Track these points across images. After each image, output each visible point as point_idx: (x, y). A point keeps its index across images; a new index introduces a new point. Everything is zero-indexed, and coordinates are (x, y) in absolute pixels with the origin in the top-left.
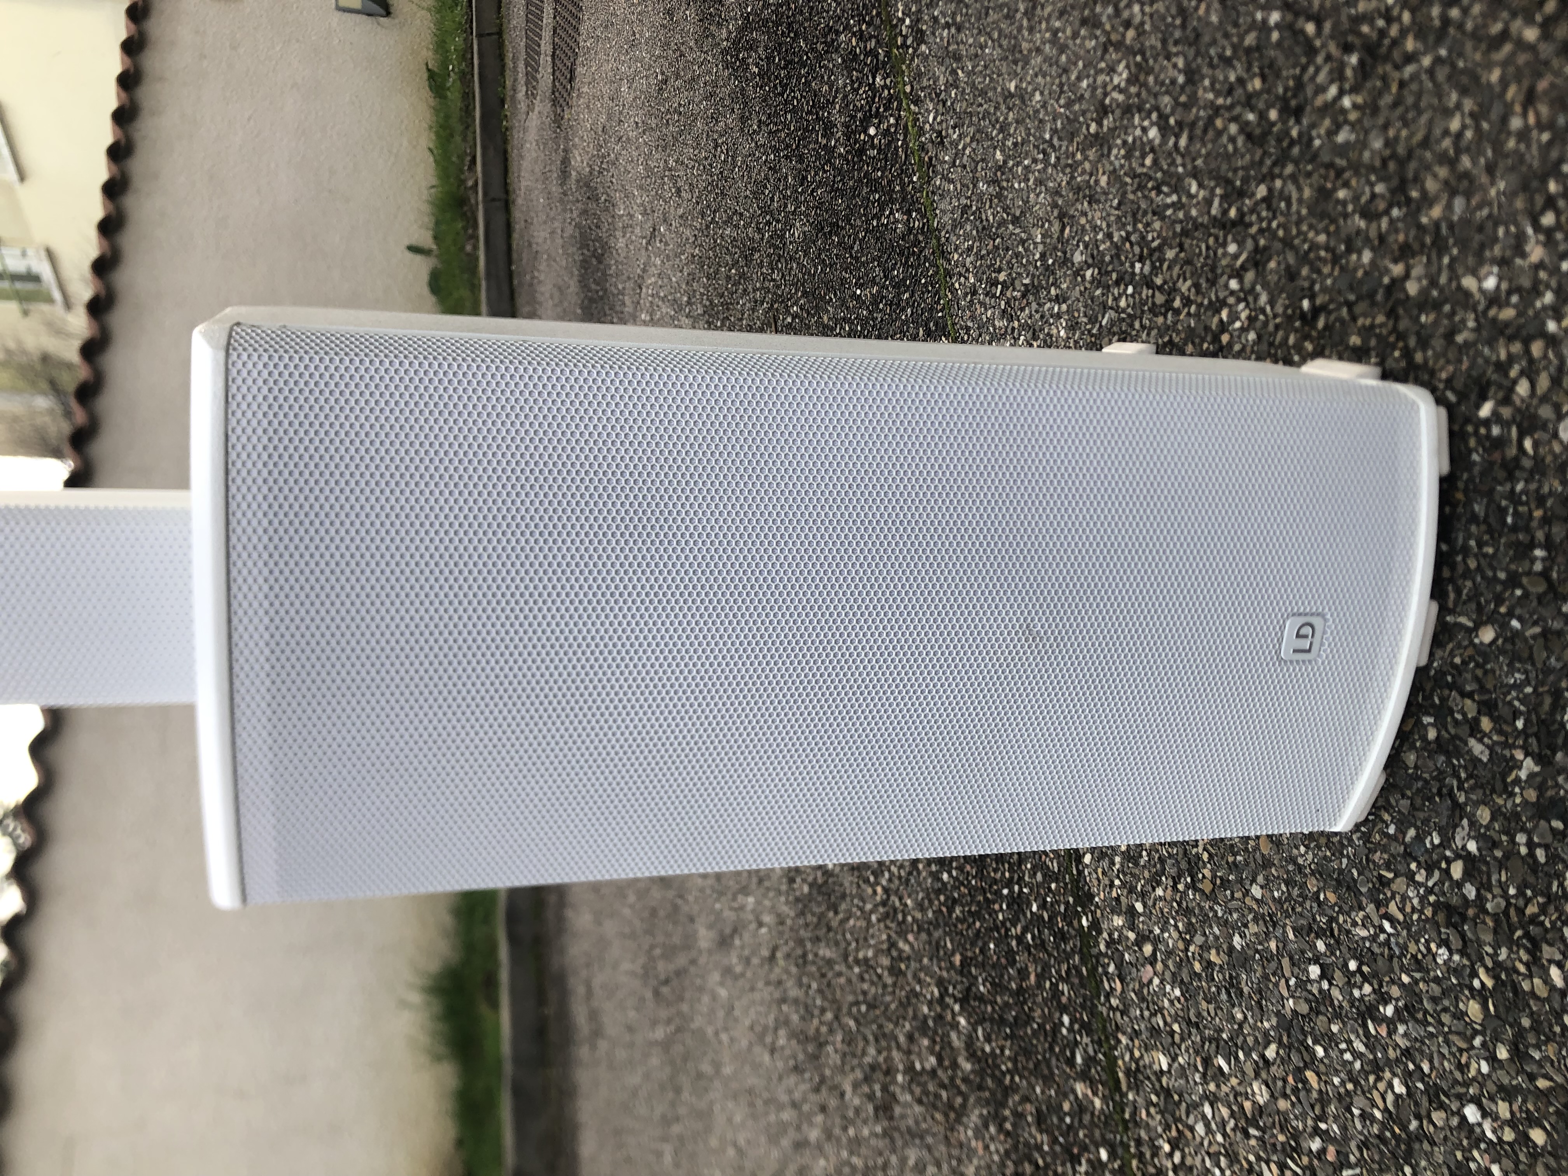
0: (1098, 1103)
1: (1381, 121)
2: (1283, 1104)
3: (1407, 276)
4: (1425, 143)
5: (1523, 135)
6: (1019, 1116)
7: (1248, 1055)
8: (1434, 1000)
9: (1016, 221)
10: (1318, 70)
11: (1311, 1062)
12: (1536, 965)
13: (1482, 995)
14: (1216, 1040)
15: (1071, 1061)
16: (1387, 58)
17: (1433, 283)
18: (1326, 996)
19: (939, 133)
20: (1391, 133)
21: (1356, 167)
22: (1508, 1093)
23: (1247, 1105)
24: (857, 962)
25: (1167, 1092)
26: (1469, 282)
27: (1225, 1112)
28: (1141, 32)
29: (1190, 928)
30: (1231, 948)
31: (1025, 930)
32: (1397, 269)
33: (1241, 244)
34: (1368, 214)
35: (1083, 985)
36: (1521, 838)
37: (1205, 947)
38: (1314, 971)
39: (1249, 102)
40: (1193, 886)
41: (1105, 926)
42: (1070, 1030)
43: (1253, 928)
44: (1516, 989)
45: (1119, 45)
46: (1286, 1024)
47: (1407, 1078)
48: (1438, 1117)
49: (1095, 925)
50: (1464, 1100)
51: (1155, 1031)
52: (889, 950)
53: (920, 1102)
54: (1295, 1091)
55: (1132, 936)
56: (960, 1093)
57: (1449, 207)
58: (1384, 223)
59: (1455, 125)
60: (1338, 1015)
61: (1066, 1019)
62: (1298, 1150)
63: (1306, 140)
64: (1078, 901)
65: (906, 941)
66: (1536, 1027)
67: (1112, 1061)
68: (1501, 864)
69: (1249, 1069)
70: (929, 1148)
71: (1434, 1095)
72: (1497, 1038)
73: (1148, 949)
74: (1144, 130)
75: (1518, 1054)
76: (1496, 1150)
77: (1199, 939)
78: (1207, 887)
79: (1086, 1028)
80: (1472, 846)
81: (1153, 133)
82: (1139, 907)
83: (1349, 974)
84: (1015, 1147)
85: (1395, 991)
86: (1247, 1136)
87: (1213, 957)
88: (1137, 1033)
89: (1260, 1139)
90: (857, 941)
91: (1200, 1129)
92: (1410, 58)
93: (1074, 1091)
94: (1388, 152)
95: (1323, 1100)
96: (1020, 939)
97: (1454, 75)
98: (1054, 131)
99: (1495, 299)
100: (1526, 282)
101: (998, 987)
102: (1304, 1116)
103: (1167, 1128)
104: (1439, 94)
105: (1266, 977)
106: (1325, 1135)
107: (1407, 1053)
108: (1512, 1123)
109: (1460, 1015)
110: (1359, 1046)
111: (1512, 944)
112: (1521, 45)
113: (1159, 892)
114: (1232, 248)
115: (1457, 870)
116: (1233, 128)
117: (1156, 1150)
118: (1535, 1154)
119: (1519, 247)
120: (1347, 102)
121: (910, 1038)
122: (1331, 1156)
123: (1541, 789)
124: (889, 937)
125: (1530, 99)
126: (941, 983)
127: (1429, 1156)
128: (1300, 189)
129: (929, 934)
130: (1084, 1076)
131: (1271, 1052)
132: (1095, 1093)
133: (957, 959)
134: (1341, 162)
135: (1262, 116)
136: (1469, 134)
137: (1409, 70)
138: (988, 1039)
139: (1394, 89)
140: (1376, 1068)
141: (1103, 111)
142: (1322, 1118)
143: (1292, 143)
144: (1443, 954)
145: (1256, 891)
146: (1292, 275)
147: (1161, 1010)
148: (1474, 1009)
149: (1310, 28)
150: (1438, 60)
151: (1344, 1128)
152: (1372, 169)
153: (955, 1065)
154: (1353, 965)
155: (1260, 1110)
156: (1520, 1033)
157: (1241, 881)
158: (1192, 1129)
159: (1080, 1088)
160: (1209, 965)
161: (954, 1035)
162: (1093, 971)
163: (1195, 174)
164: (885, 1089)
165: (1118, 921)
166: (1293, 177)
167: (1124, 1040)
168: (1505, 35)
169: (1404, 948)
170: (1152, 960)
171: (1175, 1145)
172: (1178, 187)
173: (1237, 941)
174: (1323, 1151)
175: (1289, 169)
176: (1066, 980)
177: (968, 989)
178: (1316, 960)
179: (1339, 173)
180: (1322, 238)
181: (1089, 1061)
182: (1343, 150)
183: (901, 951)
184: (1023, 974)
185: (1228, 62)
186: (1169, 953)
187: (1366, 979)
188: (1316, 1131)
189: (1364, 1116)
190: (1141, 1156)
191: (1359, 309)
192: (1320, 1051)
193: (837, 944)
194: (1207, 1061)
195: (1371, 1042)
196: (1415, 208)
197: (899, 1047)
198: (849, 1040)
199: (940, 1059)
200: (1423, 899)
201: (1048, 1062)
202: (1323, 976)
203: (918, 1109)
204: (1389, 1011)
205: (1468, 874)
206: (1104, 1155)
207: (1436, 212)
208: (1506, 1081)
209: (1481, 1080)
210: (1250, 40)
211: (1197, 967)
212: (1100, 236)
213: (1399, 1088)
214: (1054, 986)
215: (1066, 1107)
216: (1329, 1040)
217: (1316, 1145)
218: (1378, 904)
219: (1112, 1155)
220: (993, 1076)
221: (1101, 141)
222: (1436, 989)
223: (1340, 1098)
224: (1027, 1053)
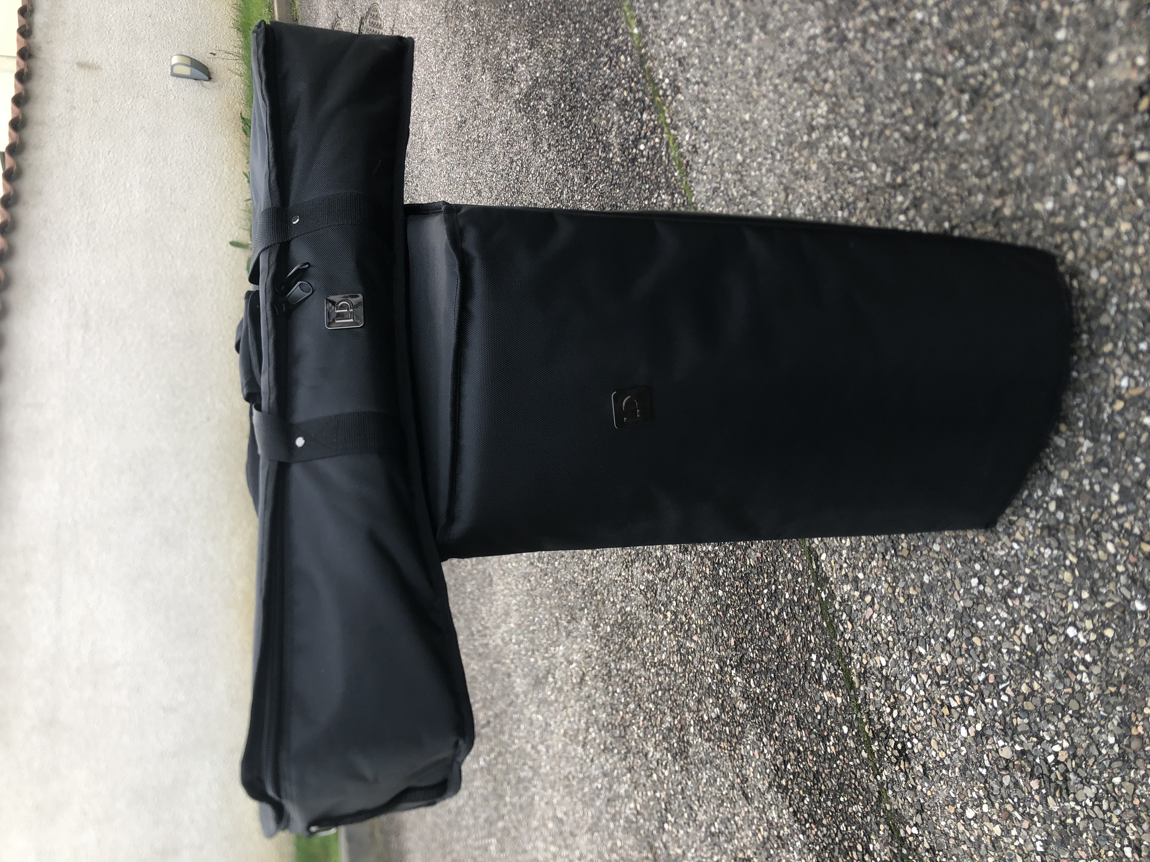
0: (839, 700)
1: (984, 127)
2: (960, 661)
3: (1003, 205)
4: (1010, 137)
5: (1063, 132)
6: (783, 725)
7: (936, 640)
8: (1045, 577)
9: (753, 194)
10: (945, 103)
11: (975, 631)
12: (1099, 544)
13: (1071, 568)
14: (916, 639)
15: (819, 681)
16: (985, 95)
17: (1018, 207)
18: (983, 594)
19: (694, 146)
20: (990, 133)
21: (971, 153)
22: (1090, 615)
23: (938, 669)
24: (654, 665)
25: (887, 678)
26: (1038, 206)
27: (924, 677)
28: (834, 85)
29: (896, 579)
30: (923, 584)
31: (781, 611)
32: (998, 203)
33: (905, 196)
34: (980, 175)
35: (823, 633)
36: (1086, 482)
37: (906, 588)
38: (974, 582)
39: (905, 120)
40: (896, 555)
41: (837, 593)
42: (818, 661)
43: (936, 568)
44: (1089, 559)
45: (820, 93)
46: (959, 616)
47: (1033, 623)
48: (1052, 639)
49: (832, 595)
50: (1065, 625)
51: (876, 645)
52: (679, 650)
53: (709, 740)
54: (967, 651)
55: (857, 594)
56: (739, 724)
57: (1024, 169)
58: (989, 180)
59: (1025, 127)
60: (990, 602)
61: (814, 657)
62: (971, 683)
63: (940, 139)
64: (817, 584)
65: (692, 640)
66: (1102, 576)
67: (848, 673)
68: (1077, 497)
69: (938, 648)
70: (717, 768)
71: (1049, 628)
72: (1081, 588)
73: (868, 599)
74: (840, 138)
75: (1094, 593)
76: (1086, 648)
77: (901, 584)
78: (905, 553)
79: (828, 658)
80: (1060, 492)
81: (846, 140)
82: (861, 576)
83: (995, 578)
84: (783, 746)
85: (1022, 579)
86: (938, 685)
87: (912, 591)
88: (864, 650)
89: (948, 685)
90: (653, 652)
91: (909, 692)
92: (998, 95)
93: (822, 698)
94: (988, 144)
95: (984, 651)
96: (777, 618)
97: (1023, 102)
98: (778, 141)
99: (1052, 213)
100: (1068, 203)
101: (762, 651)
102: (974, 663)
103: (888, 698)
104: (1015, 111)
105: (945, 594)
106: (987, 670)
107: (1032, 610)
108: (1094, 630)
109: (1060, 582)
110: (1004, 615)
111: (1085, 537)
112: (1059, 87)
113: (874, 563)
114: (900, 199)
115: (1052, 507)
116: (897, 135)
117: (880, 715)
118: (1108, 643)
119: (1063, 186)
120: (963, 119)
121: (699, 701)
122: (991, 680)
123: (1095, 454)
124: (678, 641)
125: (1065, 113)
126: (720, 660)
127: (1049, 662)
128: (939, 165)
129: (710, 631)
130: (829, 686)
131: (951, 635)
132: (837, 695)
133: (732, 641)
134: (962, 150)
135: (914, 128)
136: (1033, 132)
137: (998, 102)
138: (758, 685)
139: (990, 111)
140: (1014, 624)
141: (812, 128)
142: (985, 660)
143: (933, 141)
144: (1047, 552)
145: (936, 547)
146: (937, 210)
147: (879, 632)
148: (1067, 576)
149: (940, 82)
150: (1014, 96)
151: (998, 662)
152: (980, 152)
153: (734, 708)
154: (997, 572)
155: (946, 669)
156: (1094, 582)
157: (927, 545)
158: (904, 694)
159: (826, 695)
160: (910, 596)
161: (732, 690)
162: (830, 623)
163: (874, 160)
164: (680, 740)
165: (847, 588)
166: (935, 160)
167: (855, 656)
168: (1050, 83)
169: (1025, 555)
170: (872, 604)
171: (892, 707)
172: (863, 167)
173: (926, 579)
174: (987, 679)
175: (932, 155)
176: (813, 633)
177: (741, 658)
178: (975, 575)
179: (961, 155)
180: (954, 190)
181: (832, 676)
182: (963, 144)
183: (688, 649)
184: (781, 637)
185: (890, 100)
186: (882, 597)
187: (1004, 577)
188: (981, 669)
189: (1009, 652)
190: (870, 721)
191: (978, 224)
192: (980, 624)
193: (636, 658)
194: (911, 652)
195: (1010, 611)
196: (1005, 172)
197: (690, 710)
198: (649, 717)
199: (723, 708)
200: (1035, 527)
201: (803, 687)
202: (980, 583)
203: (707, 745)
204: (1019, 591)
205: (1059, 507)
206: (845, 729)
207: (1018, 172)
208: (1088, 609)
209: (1075, 612)
210: (904, 88)
211: (902, 600)
212: (813, 198)
213: (1029, 630)
214: (805, 640)
215: (817, 709)
216: (986, 617)
217: (982, 677)
218: (1009, 535)
219: (851, 728)
220: (764, 706)
221: (812, 146)
222: (1045, 572)
223: (994, 646)
224: (787, 685)
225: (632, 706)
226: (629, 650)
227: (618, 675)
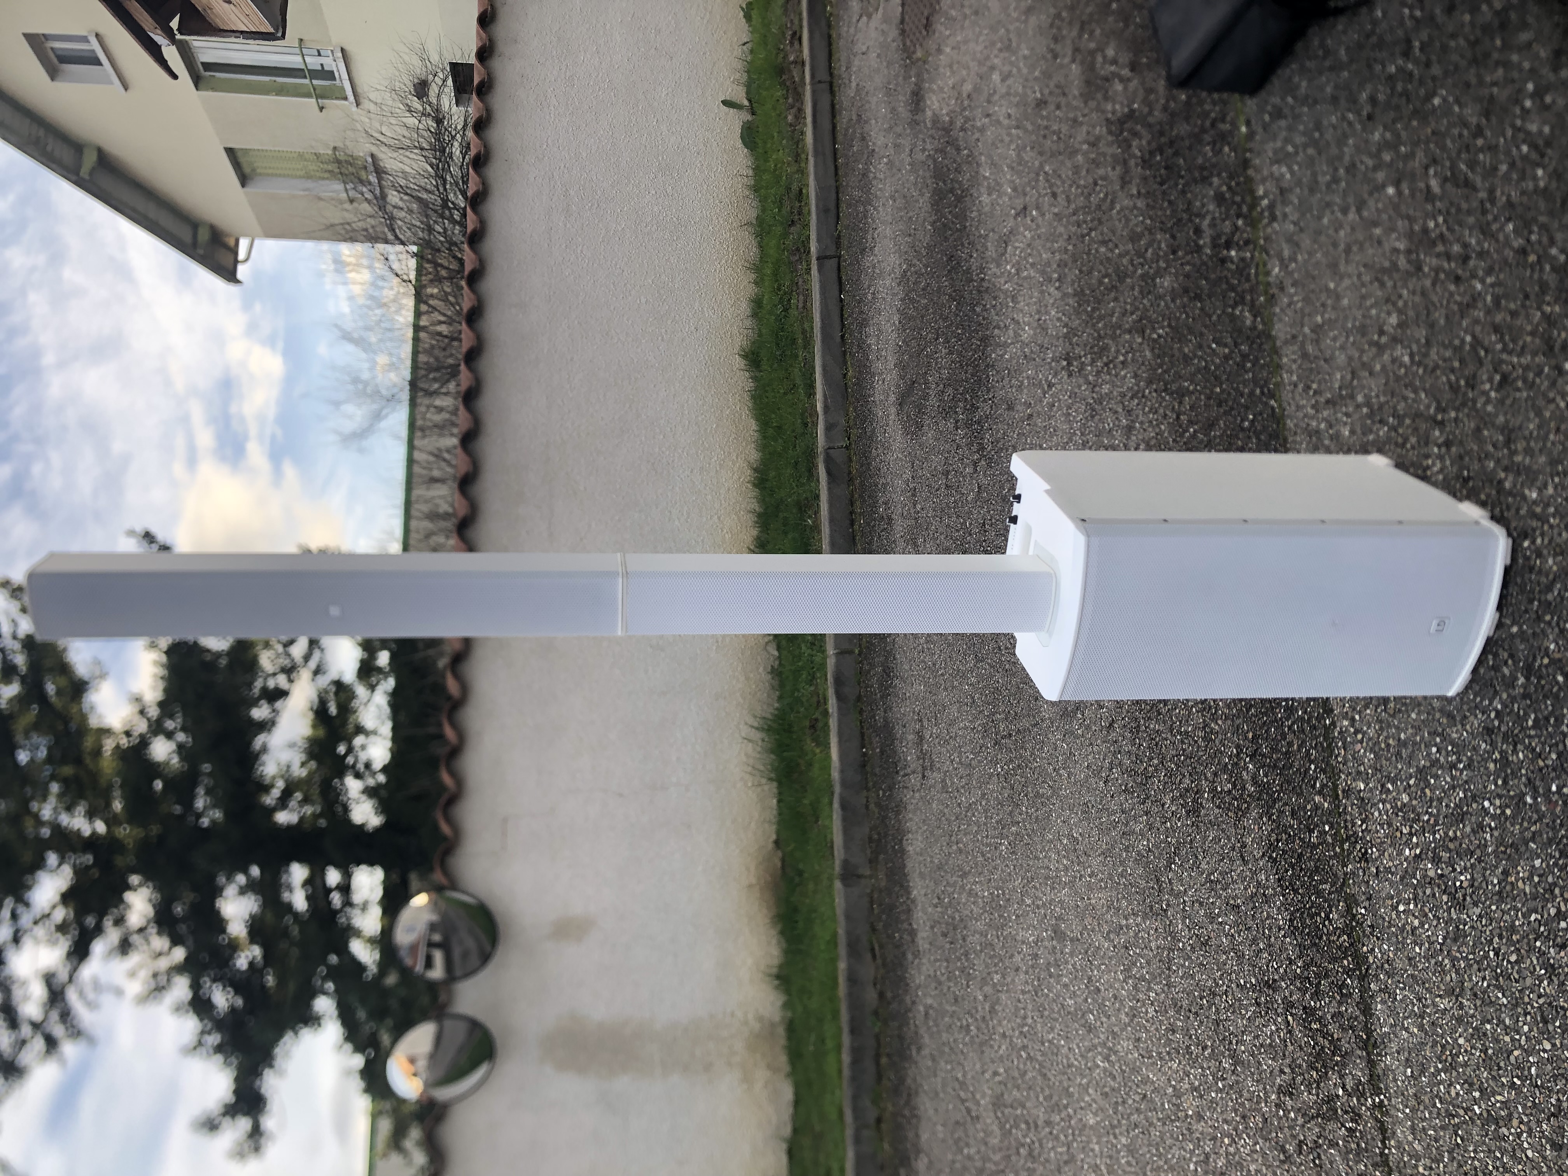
0: (1326, 805)
1: (1505, 409)
2: (1414, 802)
3: (1506, 478)
4: (1520, 428)
5: (1553, 443)
6: (1281, 812)
7: (1402, 783)
8: (1478, 762)
9: (1326, 360)
10: (1483, 373)
11: (1428, 785)
12: (1515, 751)
13: (1495, 761)
14: (1388, 777)
15: (1314, 786)
16: (1510, 384)
17: (1515, 486)
18: (1438, 760)
19: (1281, 282)
20: (1508, 417)
21: (1493, 425)
22: (1500, 796)
23: (1399, 803)
24: (1181, 733)
25: (1363, 799)
26: (1527, 492)
27: (1388, 806)
28: (1406, 303)
29: (1381, 729)
30: (1399, 739)
31: (1293, 724)
32: (1503, 475)
33: (1441, 433)
34: (1495, 446)
35: (1323, 751)
36: (1516, 706)
37: (1387, 738)
38: (1434, 750)
39: (1453, 370)
40: (1385, 710)
41: (1338, 724)
42: (1315, 771)
43: (1410, 731)
44: (1507, 759)
45: (1394, 304)
46: (1420, 770)
47: (1465, 791)
48: (1474, 806)
49: (1333, 724)
50: (1484, 799)
51: (1359, 773)
52: (1204, 728)
53: (1219, 807)
54: (1420, 797)
55: (1352, 730)
56: (1246, 802)
57: (1524, 458)
58: (1500, 454)
59: (1531, 426)
60: (1441, 767)
61: (1313, 767)
62: (1419, 820)
63: (1474, 401)
64: (1325, 711)
65: (1217, 723)
66: (1512, 773)
67: (1335, 787)
68: (1508, 714)
69: (1402, 788)
70: (1223, 831)
71: (1474, 798)
72: (1498, 777)
73: (1360, 736)
74: (1402, 355)
75: (1505, 782)
76: (1493, 817)
77: (1385, 734)
78: (1392, 712)
79: (1324, 771)
80: (1499, 707)
81: (1406, 359)
82: (1357, 717)
83: (1448, 752)
84: (1278, 828)
85: (1464, 759)
86: (1397, 815)
87: (1391, 741)
88: (1350, 774)
89: (1404, 817)
90: (1181, 722)
91: (1376, 814)
92: (1518, 390)
93: (1313, 800)
94: (1505, 424)
95: (1431, 800)
96: (1290, 728)
97: (1533, 405)
98: (1354, 326)
99: (1535, 502)
100: (1546, 500)
101: (1274, 750)
102: (1423, 807)
103: (1361, 814)
104: (1527, 411)
105: (1413, 751)
106: (1430, 814)
107: (1466, 782)
108: (1500, 807)
109: (1487, 768)
110: (1448, 779)
111: (1508, 744)
112: (1558, 406)
113: (1368, 711)
114: (1437, 433)
115: (1493, 715)
116: (1444, 379)
117: (1354, 824)
118: (1506, 819)
119: (1545, 486)
120: (1493, 394)
121: (1215, 774)
122: (1432, 822)
123: (1525, 688)
124: (1204, 721)
125: (1558, 430)
126: (1238, 746)
127: (1470, 820)
128: (1469, 422)
129: (1233, 720)
130: (1320, 793)
131: (1412, 782)
132: (1325, 801)
133: (1250, 735)
134: (1487, 419)
135: (1457, 380)
136: (1535, 433)
137: (1518, 395)
138: (1266, 775)
139: (1511, 399)
140: (1454, 788)
141: (1381, 333)
142: (1430, 807)
143: (1469, 400)
144: (1483, 746)
145: (1414, 716)
146: (1461, 457)
147: (1363, 764)
148: (1492, 766)
149: (1482, 353)
150: (1529, 396)
151: (1438, 811)
152: (1498, 428)
153: (1244, 788)
154: (1450, 748)
155: (1404, 805)
156: (1507, 776)
157: (1407, 711)
158: (1372, 814)
159: (1317, 798)
160: (1388, 745)
161: (1244, 773)
162: (1329, 745)
163: (1424, 390)
164: (1194, 801)
165: (1346, 723)
166: (1468, 416)
167: (1343, 776)
168: (1553, 400)
169: (1470, 743)
170: (1361, 742)
171: (1363, 822)
172: (1415, 391)
173: (1402, 736)
174: (1429, 820)
175: (1466, 410)
176: (1315, 748)
177: (1256, 751)
178: (1436, 745)
179: (1486, 423)
180: (1475, 448)
181: (1323, 786)
182: (1489, 414)
183: (1212, 729)
184: (1290, 744)
185: (1446, 347)
186: (1370, 739)
187: (1454, 753)
188: (1427, 812)
189: (1447, 806)
190: (1346, 827)
191: (1487, 485)
192: (1432, 781)
193: (1164, 722)
194: (1383, 786)
195: (1453, 778)
197: (1206, 779)
198: (1170, 774)
199: (1234, 785)
200: (1479, 725)
201: (1301, 787)
202: (1438, 751)
203: (1217, 811)
204: (1461, 766)
205: (1497, 717)
206: (1327, 828)
207: (1520, 458)
208: (1500, 792)
209: (1491, 792)
210: (1457, 342)
211: (1383, 745)
212: (1373, 394)
213: (1461, 795)
214: (1308, 751)
215: (1309, 807)
216: (1436, 777)
217: (1426, 818)
218: (1463, 725)
219: (1331, 828)
220: (1267, 793)
221: (1381, 348)
222: (1479, 759)
223: (1438, 799)
224: (1289, 782)
225: (1156, 761)
226: (1159, 714)
227: (1145, 731)
